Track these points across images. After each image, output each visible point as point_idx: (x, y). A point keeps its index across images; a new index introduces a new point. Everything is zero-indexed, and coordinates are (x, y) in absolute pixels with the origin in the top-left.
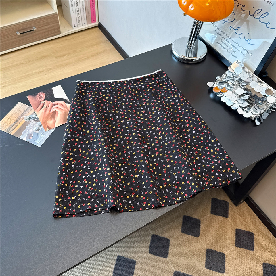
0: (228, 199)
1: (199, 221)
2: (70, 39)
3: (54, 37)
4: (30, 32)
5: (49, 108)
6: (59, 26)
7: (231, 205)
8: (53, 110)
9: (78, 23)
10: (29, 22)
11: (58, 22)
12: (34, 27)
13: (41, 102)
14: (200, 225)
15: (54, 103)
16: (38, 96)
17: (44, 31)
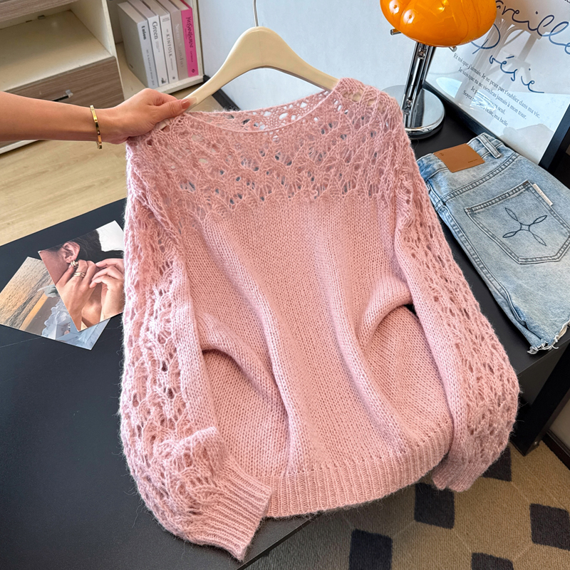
5: (86, 277)
6: (121, 86)
8: (96, 281)
10: (55, 79)
12: (67, 89)
13: (70, 264)
15: (99, 264)
16: (63, 250)
17: (90, 98)
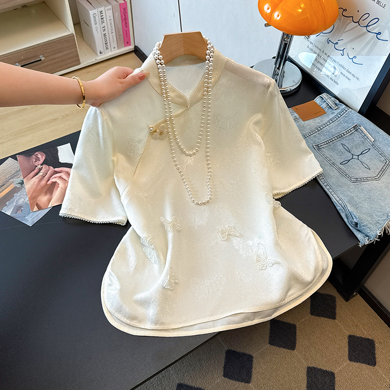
0: (333, 292)
1: (293, 327)
2: (94, 71)
3: (71, 68)
4: (36, 63)
6: (78, 53)
7: (340, 301)
8: (52, 180)
9: (105, 48)
10: (33, 48)
11: (76, 47)
12: (41, 55)
13: (37, 166)
14: (296, 333)
15: (57, 169)
16: (34, 157)
17: (56, 60)
